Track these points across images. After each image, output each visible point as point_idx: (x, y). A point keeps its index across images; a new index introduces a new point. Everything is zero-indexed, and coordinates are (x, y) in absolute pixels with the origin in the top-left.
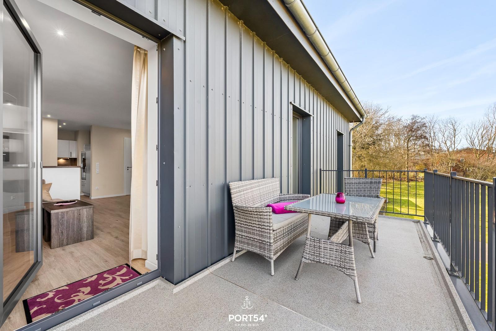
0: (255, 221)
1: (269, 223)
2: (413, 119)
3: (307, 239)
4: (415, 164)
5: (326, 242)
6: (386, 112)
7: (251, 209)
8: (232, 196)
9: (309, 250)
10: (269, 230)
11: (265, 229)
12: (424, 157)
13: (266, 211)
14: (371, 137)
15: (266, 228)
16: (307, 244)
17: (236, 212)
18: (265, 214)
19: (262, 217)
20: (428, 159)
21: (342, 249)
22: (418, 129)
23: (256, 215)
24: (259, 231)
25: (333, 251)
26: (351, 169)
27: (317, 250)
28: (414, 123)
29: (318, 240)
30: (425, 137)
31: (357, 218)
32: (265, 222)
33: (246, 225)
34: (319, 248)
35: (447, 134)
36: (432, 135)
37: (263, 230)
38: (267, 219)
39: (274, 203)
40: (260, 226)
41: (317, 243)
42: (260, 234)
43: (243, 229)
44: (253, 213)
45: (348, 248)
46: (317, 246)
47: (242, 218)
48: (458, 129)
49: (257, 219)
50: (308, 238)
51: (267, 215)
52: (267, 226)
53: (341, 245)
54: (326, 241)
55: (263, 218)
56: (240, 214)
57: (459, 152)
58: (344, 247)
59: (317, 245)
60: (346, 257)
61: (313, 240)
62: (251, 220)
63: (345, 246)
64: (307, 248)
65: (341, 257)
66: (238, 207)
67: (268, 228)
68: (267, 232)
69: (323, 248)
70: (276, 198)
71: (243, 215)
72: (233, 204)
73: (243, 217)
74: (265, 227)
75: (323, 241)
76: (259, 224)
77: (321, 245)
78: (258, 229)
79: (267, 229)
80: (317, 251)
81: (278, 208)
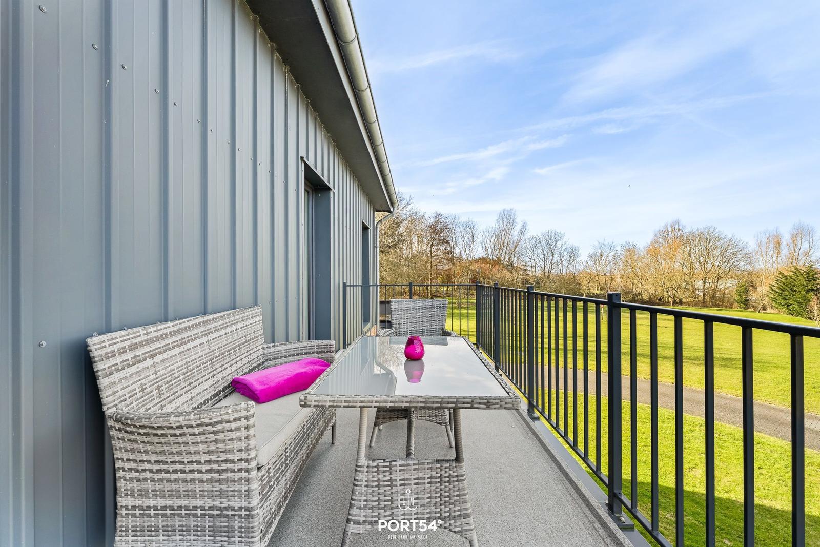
0: (197, 453)
1: (247, 450)
2: (436, 217)
3: (358, 469)
4: (438, 274)
5: (408, 465)
6: (408, 204)
7: (181, 418)
8: (103, 382)
9: (366, 496)
10: (247, 471)
11: (233, 471)
12: (446, 267)
13: (237, 415)
14: (392, 236)
15: (236, 467)
16: (359, 483)
17: (120, 436)
18: (233, 426)
19: (220, 436)
20: (450, 269)
21: (443, 472)
22: (441, 231)
23: (200, 434)
24: (210, 480)
25: (424, 484)
26: (378, 283)
27: (385, 491)
28: (437, 222)
29: (386, 466)
30: (448, 242)
31: (488, 402)
32: (231, 451)
33: (159, 471)
34: (391, 486)
35: (466, 239)
36: (454, 240)
37: (224, 476)
38: (239, 439)
39: (250, 371)
40: (215, 466)
41: (385, 474)
42: (214, 489)
43: (149, 486)
44: (186, 430)
45: (456, 467)
46: (384, 481)
47: (146, 452)
48: (476, 234)
49: (201, 447)
50: (360, 466)
51: (238, 429)
52: (238, 460)
53: (439, 465)
54: (405, 463)
55: (224, 441)
56: (135, 441)
57: (477, 261)
58: (446, 468)
59: (385, 479)
60: (451, 491)
61: (375, 467)
62: (179, 453)
63: (448, 465)
64: (360, 493)
65: (441, 495)
66: (126, 419)
67: (244, 465)
68: (240, 479)
69: (399, 483)
70: (255, 355)
71: (148, 442)
72: (105, 408)
73: (149, 447)
74: (230, 466)
75: (400, 466)
76: (209, 462)
77: (394, 476)
78: (205, 477)
79: (240, 470)
80: (386, 493)
81: (266, 387)
